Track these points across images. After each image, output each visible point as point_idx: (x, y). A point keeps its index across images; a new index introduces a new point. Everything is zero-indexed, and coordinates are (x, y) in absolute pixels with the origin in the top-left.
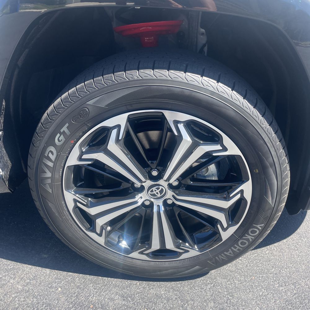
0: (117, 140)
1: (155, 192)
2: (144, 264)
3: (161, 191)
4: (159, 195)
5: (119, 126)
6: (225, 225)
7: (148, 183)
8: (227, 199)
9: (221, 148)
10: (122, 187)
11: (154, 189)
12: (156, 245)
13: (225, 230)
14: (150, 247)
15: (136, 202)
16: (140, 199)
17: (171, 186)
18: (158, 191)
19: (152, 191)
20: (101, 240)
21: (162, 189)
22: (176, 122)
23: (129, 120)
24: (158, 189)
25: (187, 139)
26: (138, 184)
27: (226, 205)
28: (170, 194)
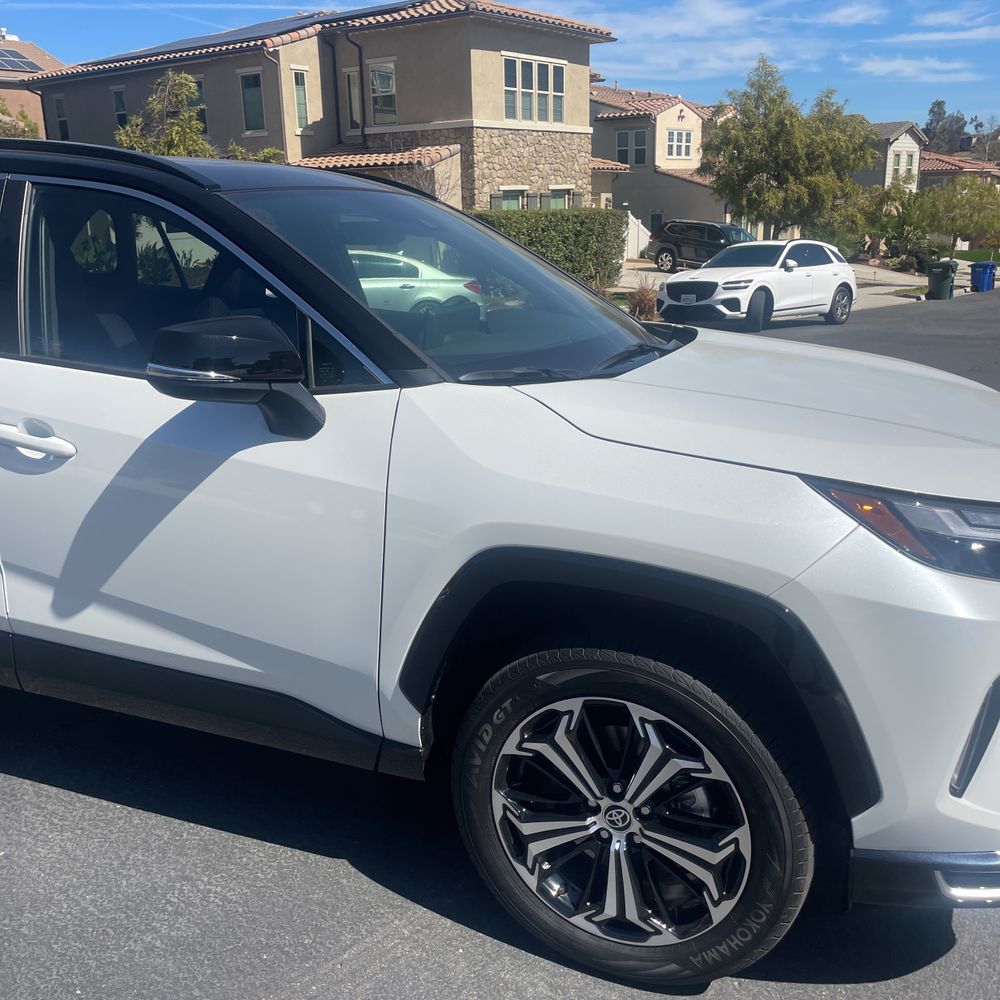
0: (568, 731)
1: (614, 818)
2: (592, 940)
3: (624, 818)
4: (620, 825)
5: (571, 713)
6: (716, 896)
7: (605, 803)
8: (716, 849)
9: (703, 768)
10: (570, 801)
11: (614, 812)
12: (610, 910)
13: (716, 904)
14: (601, 910)
15: (587, 828)
16: (594, 823)
17: (637, 812)
18: (619, 817)
19: (611, 816)
20: (532, 881)
21: (625, 815)
22: (643, 720)
23: (585, 705)
24: (620, 813)
25: (656, 746)
26: (592, 802)
27: (716, 858)
28: (636, 826)
